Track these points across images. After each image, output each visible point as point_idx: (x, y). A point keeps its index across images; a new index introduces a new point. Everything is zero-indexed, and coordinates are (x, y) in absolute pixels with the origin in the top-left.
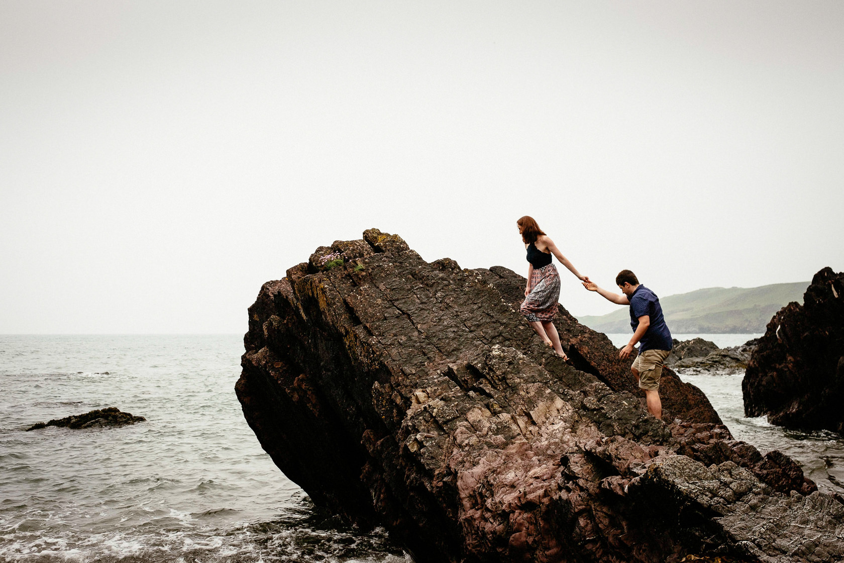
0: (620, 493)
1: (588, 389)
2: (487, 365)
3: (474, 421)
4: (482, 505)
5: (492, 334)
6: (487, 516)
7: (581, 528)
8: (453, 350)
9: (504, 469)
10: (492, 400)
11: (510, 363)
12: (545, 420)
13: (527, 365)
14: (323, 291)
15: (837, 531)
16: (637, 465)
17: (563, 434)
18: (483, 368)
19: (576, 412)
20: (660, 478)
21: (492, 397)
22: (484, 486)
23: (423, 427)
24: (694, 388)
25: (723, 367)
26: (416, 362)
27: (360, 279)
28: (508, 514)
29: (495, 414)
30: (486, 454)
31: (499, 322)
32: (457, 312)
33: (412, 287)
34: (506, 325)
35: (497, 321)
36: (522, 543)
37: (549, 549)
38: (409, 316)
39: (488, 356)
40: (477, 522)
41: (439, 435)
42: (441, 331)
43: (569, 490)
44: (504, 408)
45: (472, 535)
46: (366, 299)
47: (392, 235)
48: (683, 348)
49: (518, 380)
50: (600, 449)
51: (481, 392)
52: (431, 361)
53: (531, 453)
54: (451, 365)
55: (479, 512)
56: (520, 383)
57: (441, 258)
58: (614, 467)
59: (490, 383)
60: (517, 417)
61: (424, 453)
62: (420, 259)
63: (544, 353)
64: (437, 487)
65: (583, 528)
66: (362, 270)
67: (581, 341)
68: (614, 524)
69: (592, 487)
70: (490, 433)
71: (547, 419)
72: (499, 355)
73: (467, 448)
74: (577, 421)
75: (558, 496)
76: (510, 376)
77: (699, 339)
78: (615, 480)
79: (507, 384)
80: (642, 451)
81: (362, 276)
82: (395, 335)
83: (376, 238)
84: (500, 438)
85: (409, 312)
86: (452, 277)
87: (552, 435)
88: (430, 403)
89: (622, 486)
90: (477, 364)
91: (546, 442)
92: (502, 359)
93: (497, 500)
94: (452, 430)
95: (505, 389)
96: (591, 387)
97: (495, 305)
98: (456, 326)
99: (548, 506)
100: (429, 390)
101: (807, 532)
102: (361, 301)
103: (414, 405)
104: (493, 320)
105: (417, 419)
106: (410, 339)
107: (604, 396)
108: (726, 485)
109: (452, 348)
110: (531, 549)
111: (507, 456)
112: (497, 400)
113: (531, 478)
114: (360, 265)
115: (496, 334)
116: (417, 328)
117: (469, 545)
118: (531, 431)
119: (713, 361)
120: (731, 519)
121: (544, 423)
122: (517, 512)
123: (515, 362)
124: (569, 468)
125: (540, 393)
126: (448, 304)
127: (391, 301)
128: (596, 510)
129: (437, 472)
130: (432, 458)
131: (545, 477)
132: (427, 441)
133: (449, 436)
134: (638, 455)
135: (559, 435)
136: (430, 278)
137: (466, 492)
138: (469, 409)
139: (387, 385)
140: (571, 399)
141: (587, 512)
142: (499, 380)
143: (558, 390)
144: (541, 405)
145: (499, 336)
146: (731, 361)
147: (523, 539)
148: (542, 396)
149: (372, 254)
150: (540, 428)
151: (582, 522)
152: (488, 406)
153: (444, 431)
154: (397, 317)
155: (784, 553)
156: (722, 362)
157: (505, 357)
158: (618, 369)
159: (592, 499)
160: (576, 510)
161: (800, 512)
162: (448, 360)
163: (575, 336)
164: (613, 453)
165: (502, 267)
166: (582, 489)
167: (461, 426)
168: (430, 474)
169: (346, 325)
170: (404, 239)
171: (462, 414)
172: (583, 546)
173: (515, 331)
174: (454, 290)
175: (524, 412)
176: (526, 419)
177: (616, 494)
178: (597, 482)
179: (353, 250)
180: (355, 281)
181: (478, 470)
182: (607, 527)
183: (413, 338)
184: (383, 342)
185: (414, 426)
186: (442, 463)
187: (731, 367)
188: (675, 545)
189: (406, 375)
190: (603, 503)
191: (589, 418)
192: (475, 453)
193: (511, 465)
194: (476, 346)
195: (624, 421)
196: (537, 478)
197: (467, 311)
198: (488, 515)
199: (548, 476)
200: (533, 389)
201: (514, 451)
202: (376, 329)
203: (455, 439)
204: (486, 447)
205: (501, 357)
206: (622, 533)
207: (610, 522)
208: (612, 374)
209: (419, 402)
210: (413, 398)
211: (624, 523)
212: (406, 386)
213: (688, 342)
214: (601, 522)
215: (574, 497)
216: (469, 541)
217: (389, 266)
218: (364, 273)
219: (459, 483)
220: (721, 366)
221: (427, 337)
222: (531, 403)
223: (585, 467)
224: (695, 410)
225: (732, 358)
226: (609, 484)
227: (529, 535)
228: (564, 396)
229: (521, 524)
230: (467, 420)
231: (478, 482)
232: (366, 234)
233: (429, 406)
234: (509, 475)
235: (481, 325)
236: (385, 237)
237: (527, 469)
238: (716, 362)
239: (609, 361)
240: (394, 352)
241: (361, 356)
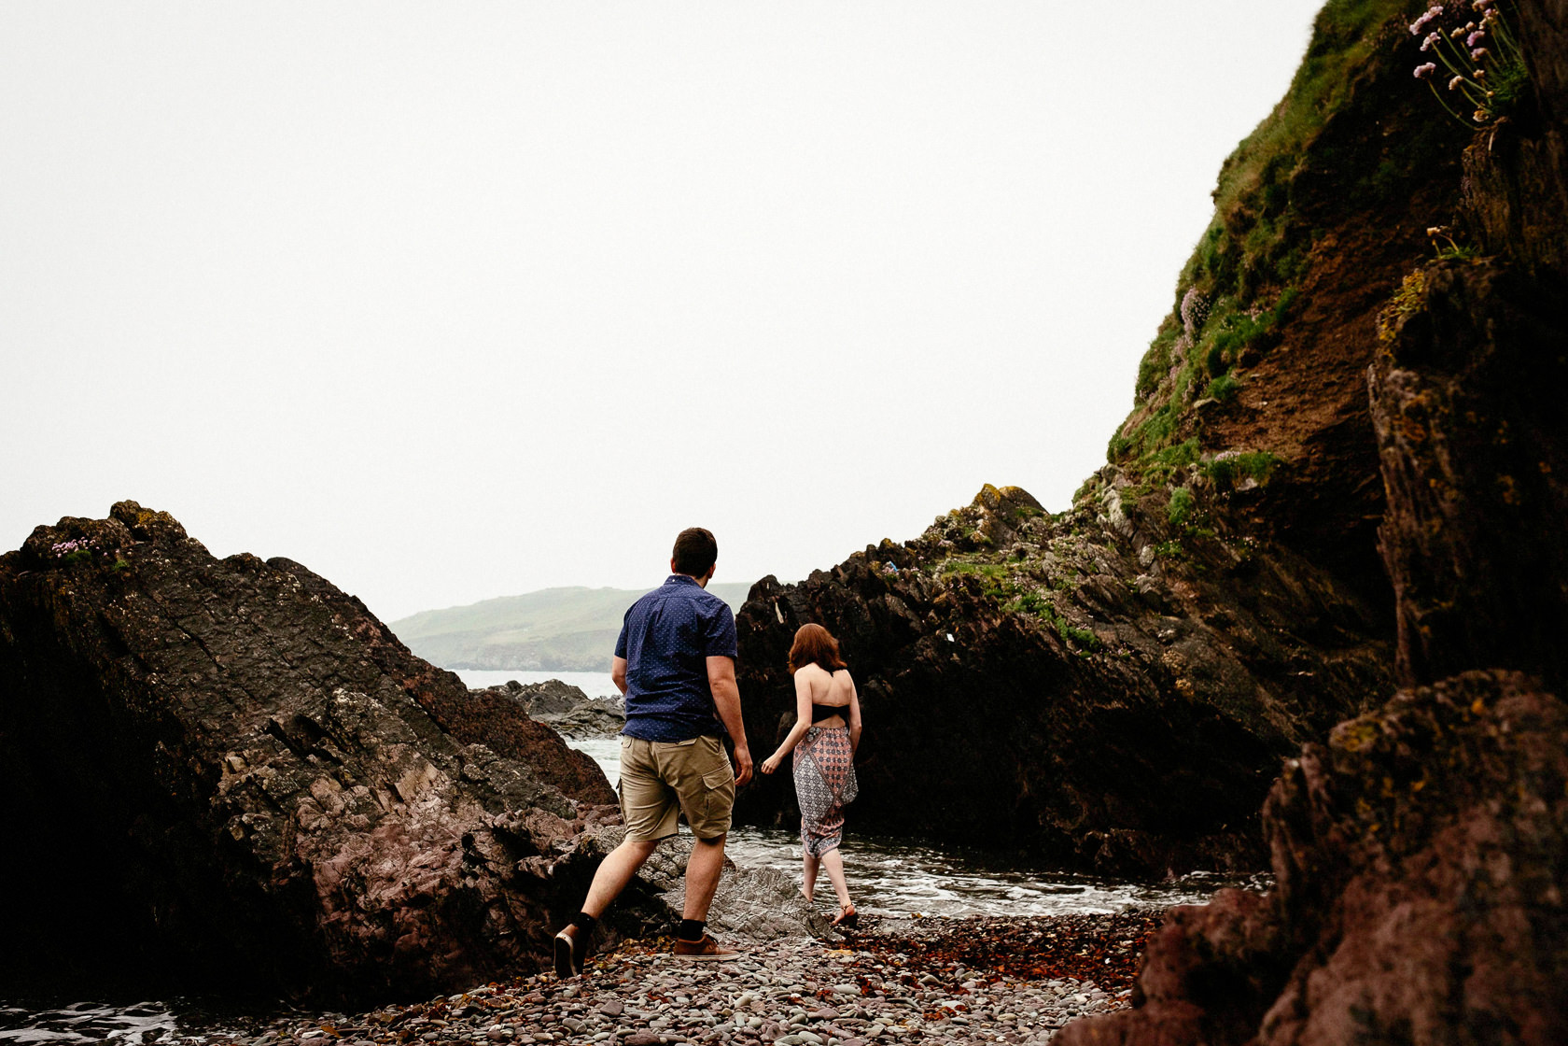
0: (542, 876)
1: (465, 753)
2: (331, 718)
3: (321, 797)
4: (351, 905)
5: (324, 672)
6: (359, 918)
7: (493, 921)
8: (271, 696)
9: (378, 858)
10: (342, 767)
11: (363, 716)
12: (414, 795)
13: (385, 718)
14: (66, 599)
15: (784, 907)
16: (561, 842)
17: (440, 814)
18: (325, 722)
19: (455, 784)
20: (595, 851)
21: (341, 763)
22: (352, 881)
23: (249, 806)
24: (586, 757)
25: (595, 730)
26: (219, 713)
27: (122, 583)
28: (391, 913)
29: (347, 786)
30: (348, 840)
31: (332, 654)
32: (270, 637)
33: (202, 598)
34: (342, 659)
35: (329, 654)
36: (413, 946)
37: (449, 951)
38: (202, 644)
39: (331, 706)
40: (346, 926)
41: (274, 816)
42: (250, 666)
43: (475, 876)
44: (359, 779)
45: (339, 944)
46: (136, 615)
47: (157, 511)
48: (528, 698)
49: (374, 740)
50: (513, 824)
51: (325, 756)
52: (240, 712)
53: (405, 838)
54: (274, 718)
55: (348, 914)
56: (378, 744)
57: (238, 552)
58: (534, 845)
59: (336, 744)
60: (378, 791)
61: (257, 841)
62: (207, 552)
63: (397, 702)
64: (279, 887)
65: (495, 921)
66: (125, 569)
67: (422, 684)
68: (532, 913)
69: (505, 871)
70: (348, 812)
71: (417, 793)
72: (347, 704)
73: (318, 833)
74: (457, 797)
75: (461, 885)
76: (364, 734)
77: (556, 681)
78: (536, 861)
79: (361, 745)
80: (565, 826)
81: (125, 578)
82: (184, 671)
83: (134, 515)
84: (363, 818)
85: (202, 637)
86: (258, 582)
87: (425, 816)
88: (257, 772)
89: (544, 868)
90: (315, 716)
91: (418, 826)
92: (352, 709)
93: (373, 897)
94: (293, 809)
95: (357, 752)
96: (469, 751)
97: (324, 628)
98: (271, 659)
99: (446, 898)
100: (246, 753)
101: (753, 908)
102: (128, 618)
103: (226, 775)
104: (324, 651)
105: (239, 794)
106: (206, 677)
107: (487, 763)
108: (668, 858)
109: (269, 693)
110: (424, 953)
111: (375, 842)
112: (347, 767)
113: (415, 867)
114: (121, 562)
115: (330, 672)
116: (215, 661)
117: (335, 957)
118: (396, 811)
119: (580, 721)
120: (675, 894)
121: (413, 799)
122: (404, 909)
123: (369, 713)
124: (475, 849)
125: (405, 757)
126: (255, 625)
127: (173, 619)
128: (510, 899)
129: (276, 867)
130: (268, 847)
131: (435, 866)
132: (259, 825)
133: (288, 818)
134: (561, 830)
135: (435, 816)
136: (226, 584)
137: (327, 889)
138: (312, 780)
139: (178, 747)
140: (447, 767)
141: (500, 903)
142: (348, 738)
143: (429, 754)
144: (409, 774)
145: (333, 675)
146: (610, 720)
147: (414, 942)
148: (409, 762)
149: (132, 542)
150: (408, 807)
151: (494, 914)
152: (337, 776)
153: (280, 810)
154: (185, 644)
155: (730, 929)
156: (595, 723)
157: (354, 707)
158: (477, 728)
159: (505, 886)
160: (487, 900)
161: (746, 887)
162: (265, 710)
163: (411, 676)
164: (532, 828)
165: (287, 560)
166: (492, 874)
167: (304, 803)
168: (265, 870)
169: (105, 655)
170: (178, 520)
171: (305, 787)
172: (495, 943)
173: (355, 669)
174: (263, 603)
175: (386, 784)
176: (388, 793)
177: (537, 878)
178: (511, 865)
179: (104, 536)
180: (116, 586)
181: (340, 860)
182: (525, 918)
183: (212, 676)
184: (168, 681)
185: (235, 803)
186: (282, 855)
187: (609, 730)
188: (609, 931)
189: (206, 732)
190: (519, 891)
191: (472, 792)
192: (333, 839)
193: (386, 851)
194: (302, 690)
195: (516, 798)
196: (423, 867)
197: (284, 637)
198: (361, 917)
199: (439, 864)
200: (396, 751)
201: (383, 835)
202: (155, 661)
203: (298, 821)
204: (346, 830)
205: (349, 707)
206: (544, 924)
207: (528, 912)
208: (470, 736)
209: (232, 770)
210: (224, 765)
211: (546, 913)
212: (208, 748)
213: (537, 686)
214: (518, 913)
215: (483, 883)
216: (335, 952)
217: (164, 563)
218: (128, 574)
219: (317, 877)
220: (592, 729)
221: (231, 676)
222: (395, 772)
223: (495, 848)
224: (587, 790)
225: (610, 715)
226: (528, 866)
227: (422, 936)
228: (437, 762)
229: (411, 924)
230: (311, 795)
231: (342, 876)
232: (117, 511)
233: (256, 776)
234: (385, 865)
235: (307, 658)
236: (148, 515)
237: (407, 856)
238: (585, 721)
239: (463, 715)
240: (185, 697)
241: (130, 702)
